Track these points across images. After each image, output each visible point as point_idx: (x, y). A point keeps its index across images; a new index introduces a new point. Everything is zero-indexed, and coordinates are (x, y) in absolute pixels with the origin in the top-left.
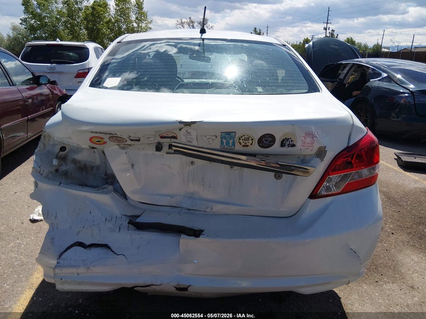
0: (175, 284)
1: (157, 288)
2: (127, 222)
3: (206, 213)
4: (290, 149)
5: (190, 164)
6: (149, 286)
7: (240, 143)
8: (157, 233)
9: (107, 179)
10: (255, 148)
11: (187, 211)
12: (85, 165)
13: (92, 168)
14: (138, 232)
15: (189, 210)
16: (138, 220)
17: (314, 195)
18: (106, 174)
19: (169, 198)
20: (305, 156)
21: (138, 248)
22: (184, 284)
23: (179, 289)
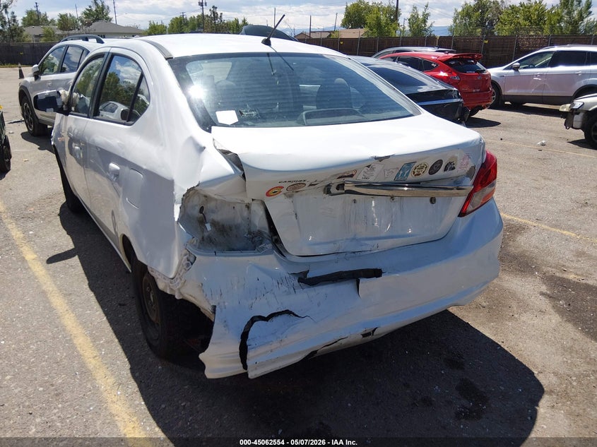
0: (362, 331)
1: (343, 342)
2: (297, 281)
3: (372, 252)
4: (451, 171)
5: (353, 203)
6: (336, 342)
7: (414, 173)
8: (330, 285)
9: (253, 238)
10: (425, 175)
11: (353, 254)
12: (223, 226)
13: (230, 228)
14: (312, 289)
15: (354, 252)
16: (309, 276)
17: (462, 214)
18: (250, 233)
19: (332, 245)
20: (457, 177)
21: (319, 305)
22: (369, 329)
23: (365, 335)
